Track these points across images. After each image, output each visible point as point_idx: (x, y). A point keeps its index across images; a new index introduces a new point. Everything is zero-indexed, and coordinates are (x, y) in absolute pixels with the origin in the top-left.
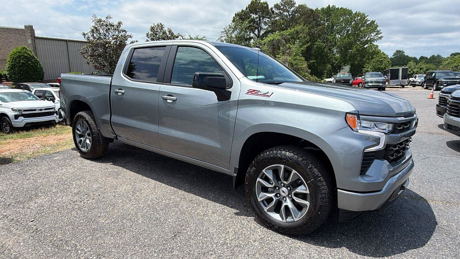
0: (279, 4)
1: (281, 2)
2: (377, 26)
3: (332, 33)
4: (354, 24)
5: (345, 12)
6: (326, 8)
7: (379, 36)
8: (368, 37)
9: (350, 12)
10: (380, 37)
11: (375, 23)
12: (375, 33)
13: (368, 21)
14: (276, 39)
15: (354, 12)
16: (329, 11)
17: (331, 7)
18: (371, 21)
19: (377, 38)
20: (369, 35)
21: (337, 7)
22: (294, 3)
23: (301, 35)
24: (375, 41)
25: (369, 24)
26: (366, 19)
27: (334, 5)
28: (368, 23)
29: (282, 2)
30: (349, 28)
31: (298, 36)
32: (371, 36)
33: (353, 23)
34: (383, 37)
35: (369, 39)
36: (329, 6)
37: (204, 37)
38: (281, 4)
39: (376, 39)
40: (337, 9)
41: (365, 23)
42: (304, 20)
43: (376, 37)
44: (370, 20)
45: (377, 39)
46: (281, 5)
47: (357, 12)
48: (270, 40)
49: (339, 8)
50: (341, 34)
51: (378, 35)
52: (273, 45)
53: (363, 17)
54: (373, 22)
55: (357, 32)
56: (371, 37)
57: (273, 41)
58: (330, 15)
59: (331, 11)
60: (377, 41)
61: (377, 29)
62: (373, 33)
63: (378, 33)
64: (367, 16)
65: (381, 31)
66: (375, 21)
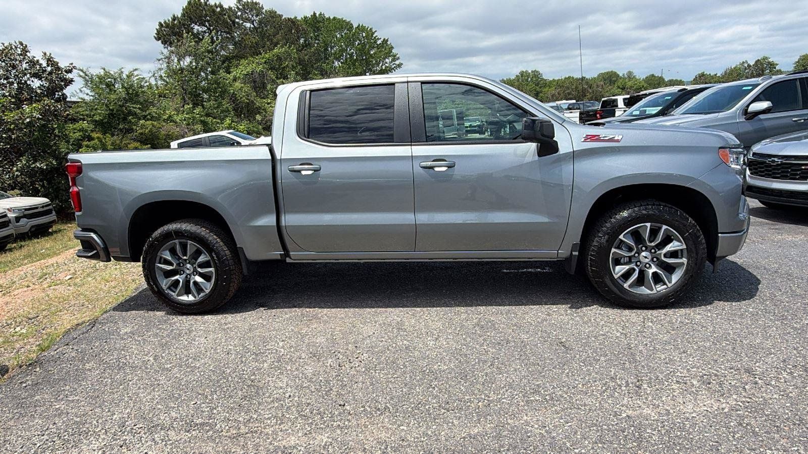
0: (233, 8)
1: (236, 3)
2: (392, 48)
3: (327, 59)
4: (358, 45)
5: (341, 25)
6: (310, 17)
7: (397, 62)
8: (382, 65)
9: (349, 26)
10: (398, 65)
11: (389, 43)
12: (391, 58)
13: (378, 39)
14: (257, 71)
15: (355, 26)
16: (316, 22)
17: (317, 15)
18: (382, 40)
19: (395, 65)
20: (383, 62)
21: (327, 16)
22: (261, 6)
23: (287, 63)
24: (393, 71)
25: (380, 44)
26: (374, 36)
27: (322, 13)
28: (378, 43)
29: (238, 5)
30: (352, 51)
31: (281, 65)
32: (386, 63)
33: (357, 43)
34: (402, 64)
35: (384, 67)
36: (315, 14)
37: (136, 70)
38: (238, 8)
39: (393, 67)
40: (327, 19)
41: (375, 42)
42: (284, 38)
43: (393, 64)
44: (380, 39)
45: (395, 67)
46: (236, 10)
47: (359, 25)
48: (247, 72)
49: (331, 18)
50: (342, 61)
51: (395, 61)
52: (255, 82)
53: (370, 33)
54: (385, 41)
55: (364, 58)
56: (386, 65)
57: (252, 74)
58: (318, 29)
59: (319, 22)
60: (395, 71)
61: (391, 52)
62: (388, 59)
63: (395, 58)
64: (376, 31)
65: (397, 56)
66: (387, 40)
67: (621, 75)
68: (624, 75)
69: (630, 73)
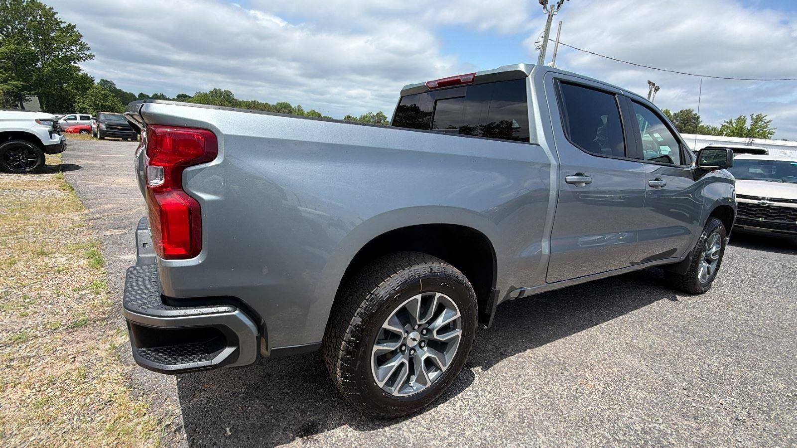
2: (81, 36)
7: (88, 53)
10: (89, 56)
11: (76, 30)
12: (78, 47)
13: (61, 22)
19: (84, 55)
20: (67, 48)
24: (82, 61)
25: (64, 28)
26: (55, 17)
28: (61, 26)
32: (72, 50)
34: (94, 56)
35: (69, 55)
39: (82, 56)
41: (57, 24)
43: (82, 54)
44: (65, 22)
45: (84, 57)
51: (84, 51)
53: (50, 13)
54: (71, 27)
56: (72, 52)
60: (84, 60)
61: (79, 40)
62: (74, 46)
63: (83, 47)
64: (57, 13)
65: (87, 46)
66: (74, 27)
67: (293, 107)
68: (295, 107)
69: (299, 106)
